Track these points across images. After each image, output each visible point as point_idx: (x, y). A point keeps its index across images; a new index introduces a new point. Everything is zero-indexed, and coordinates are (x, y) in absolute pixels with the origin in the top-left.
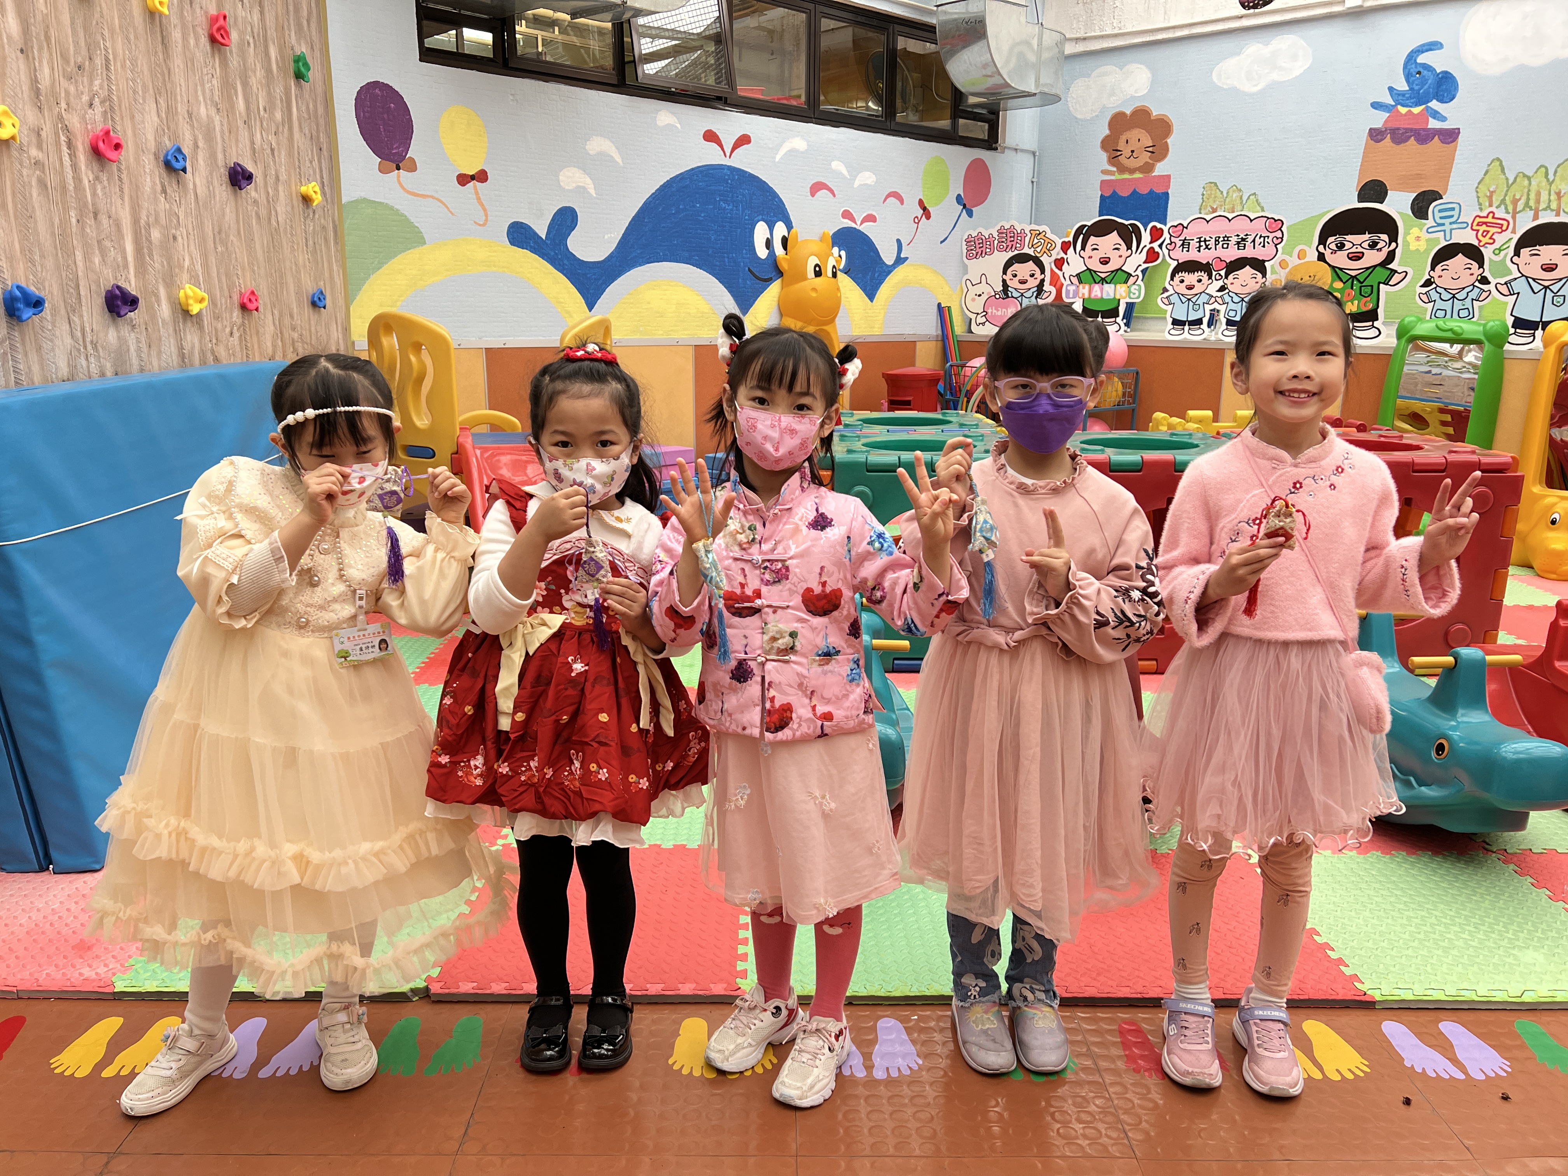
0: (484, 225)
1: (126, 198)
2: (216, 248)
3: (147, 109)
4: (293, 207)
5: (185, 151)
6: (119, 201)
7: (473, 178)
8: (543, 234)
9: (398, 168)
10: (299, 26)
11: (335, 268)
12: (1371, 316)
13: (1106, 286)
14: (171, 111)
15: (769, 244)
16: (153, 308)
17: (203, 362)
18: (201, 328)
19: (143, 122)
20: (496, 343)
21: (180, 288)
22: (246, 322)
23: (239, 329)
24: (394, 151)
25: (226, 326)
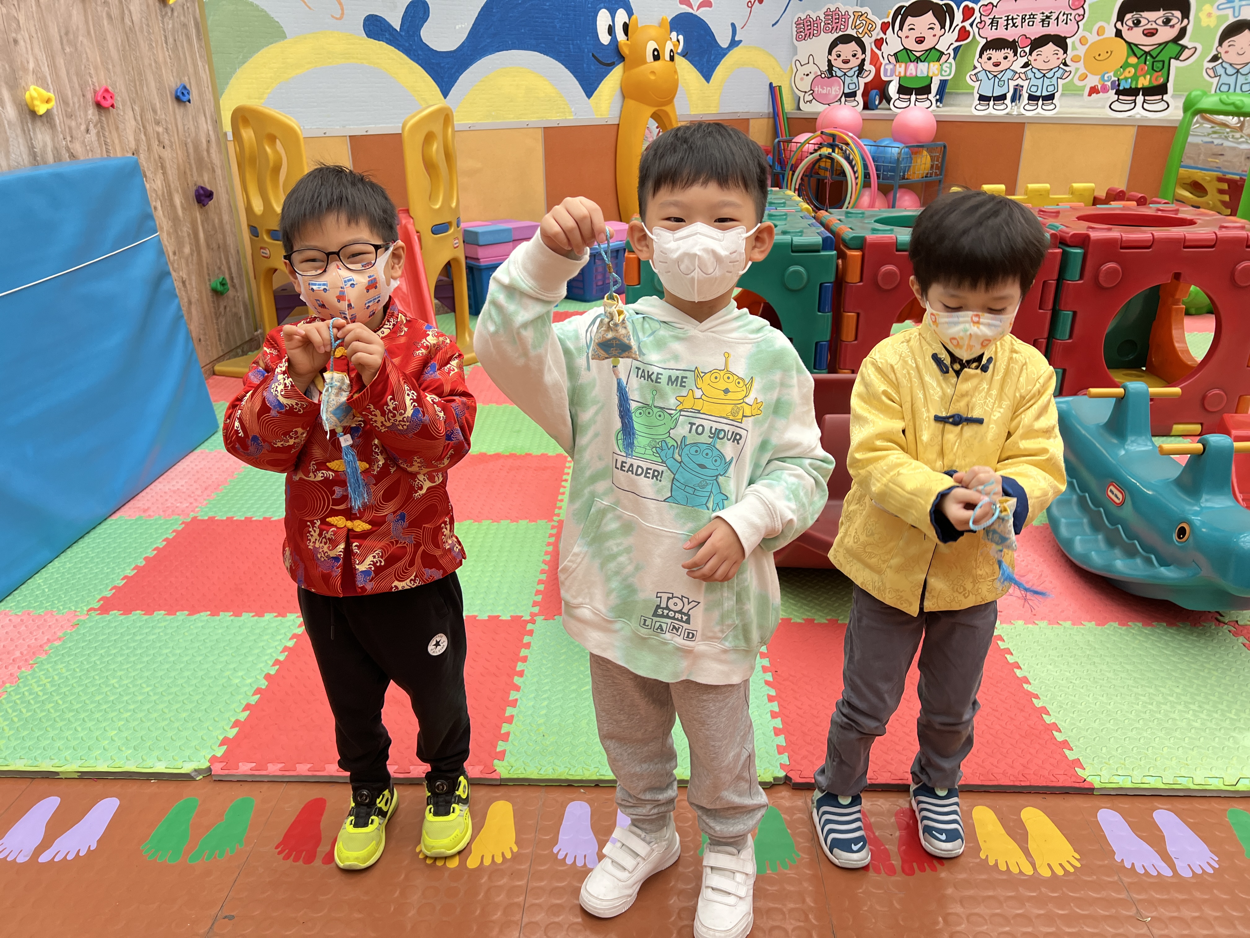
0: (340, 18)
2: (63, 49)
4: (148, 6)
8: (397, 26)
11: (200, 64)
12: (1161, 90)
13: (920, 64)
17: (58, 160)
18: (53, 126)
20: (359, 131)
21: (26, 89)
22: (104, 119)
23: (95, 126)
25: (81, 124)
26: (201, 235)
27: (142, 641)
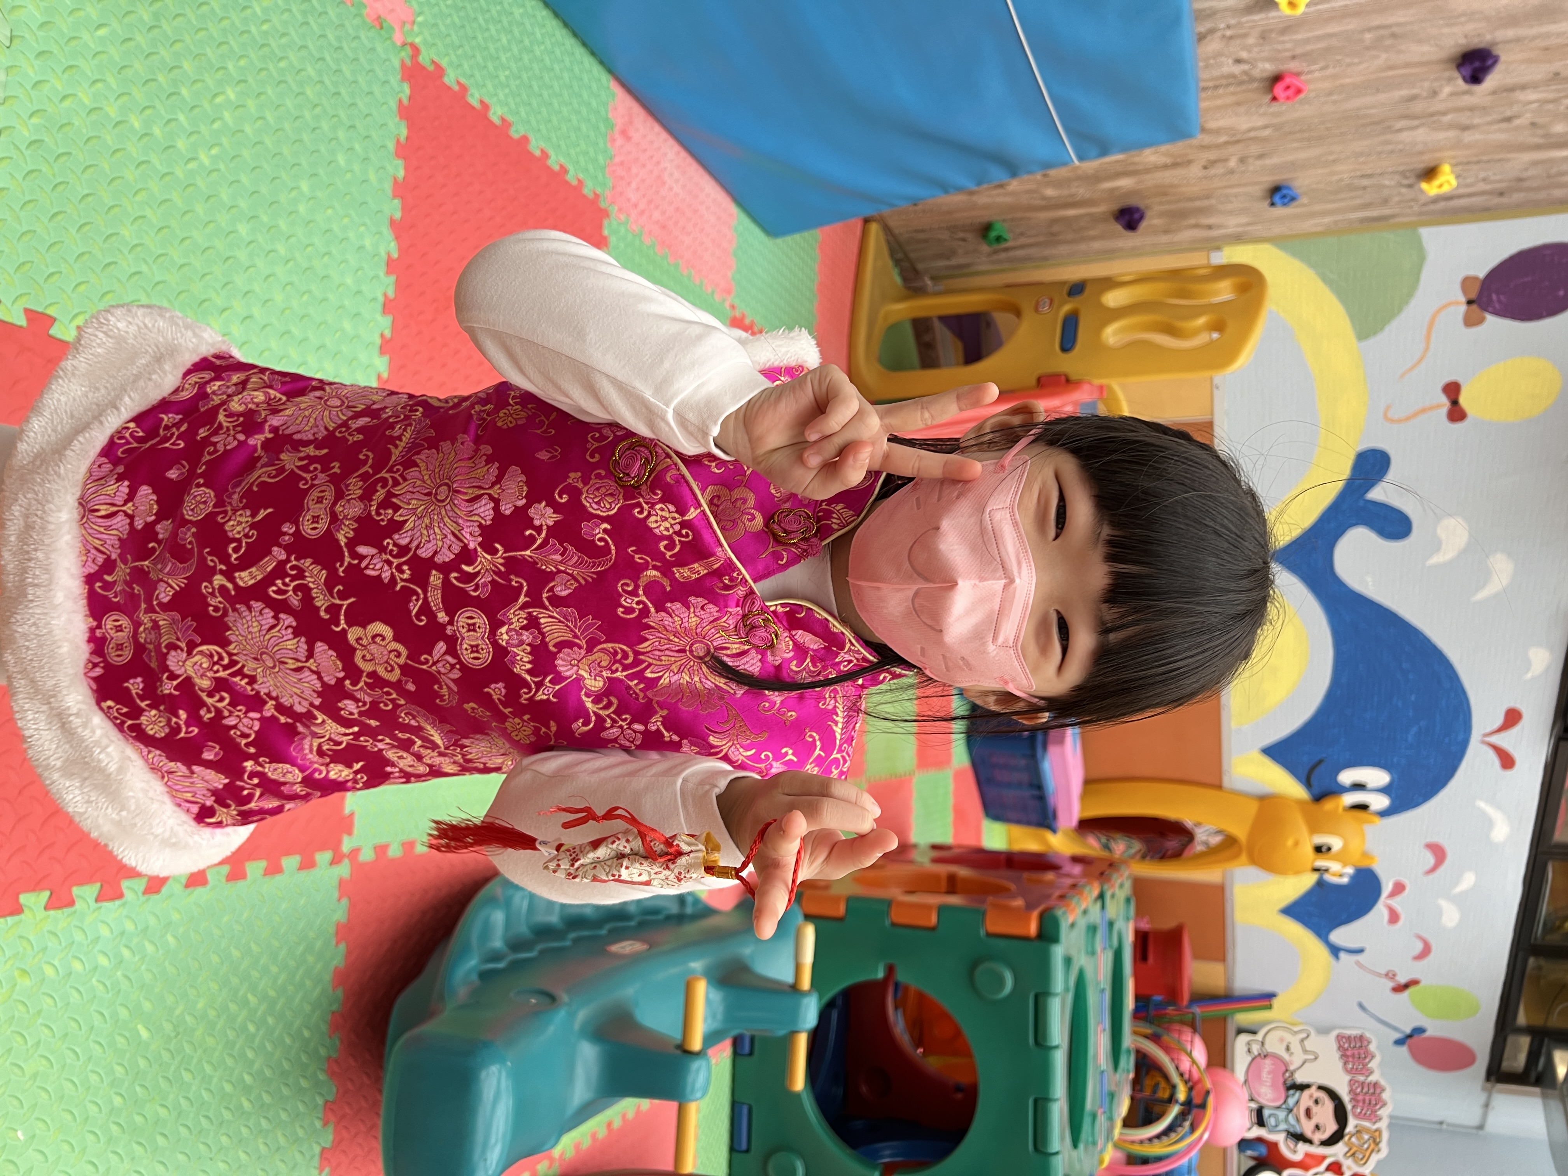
0: (1386, 418)
2: (1369, 30)
4: (1421, 153)
7: (1455, 403)
8: (1373, 495)
9: (1470, 302)
11: (1327, 220)
15: (1359, 787)
17: (1198, 15)
18: (1252, 9)
22: (1255, 85)
23: (1245, 73)
24: (1494, 297)
25: (1249, 51)
26: (1071, 212)
27: (334, 142)
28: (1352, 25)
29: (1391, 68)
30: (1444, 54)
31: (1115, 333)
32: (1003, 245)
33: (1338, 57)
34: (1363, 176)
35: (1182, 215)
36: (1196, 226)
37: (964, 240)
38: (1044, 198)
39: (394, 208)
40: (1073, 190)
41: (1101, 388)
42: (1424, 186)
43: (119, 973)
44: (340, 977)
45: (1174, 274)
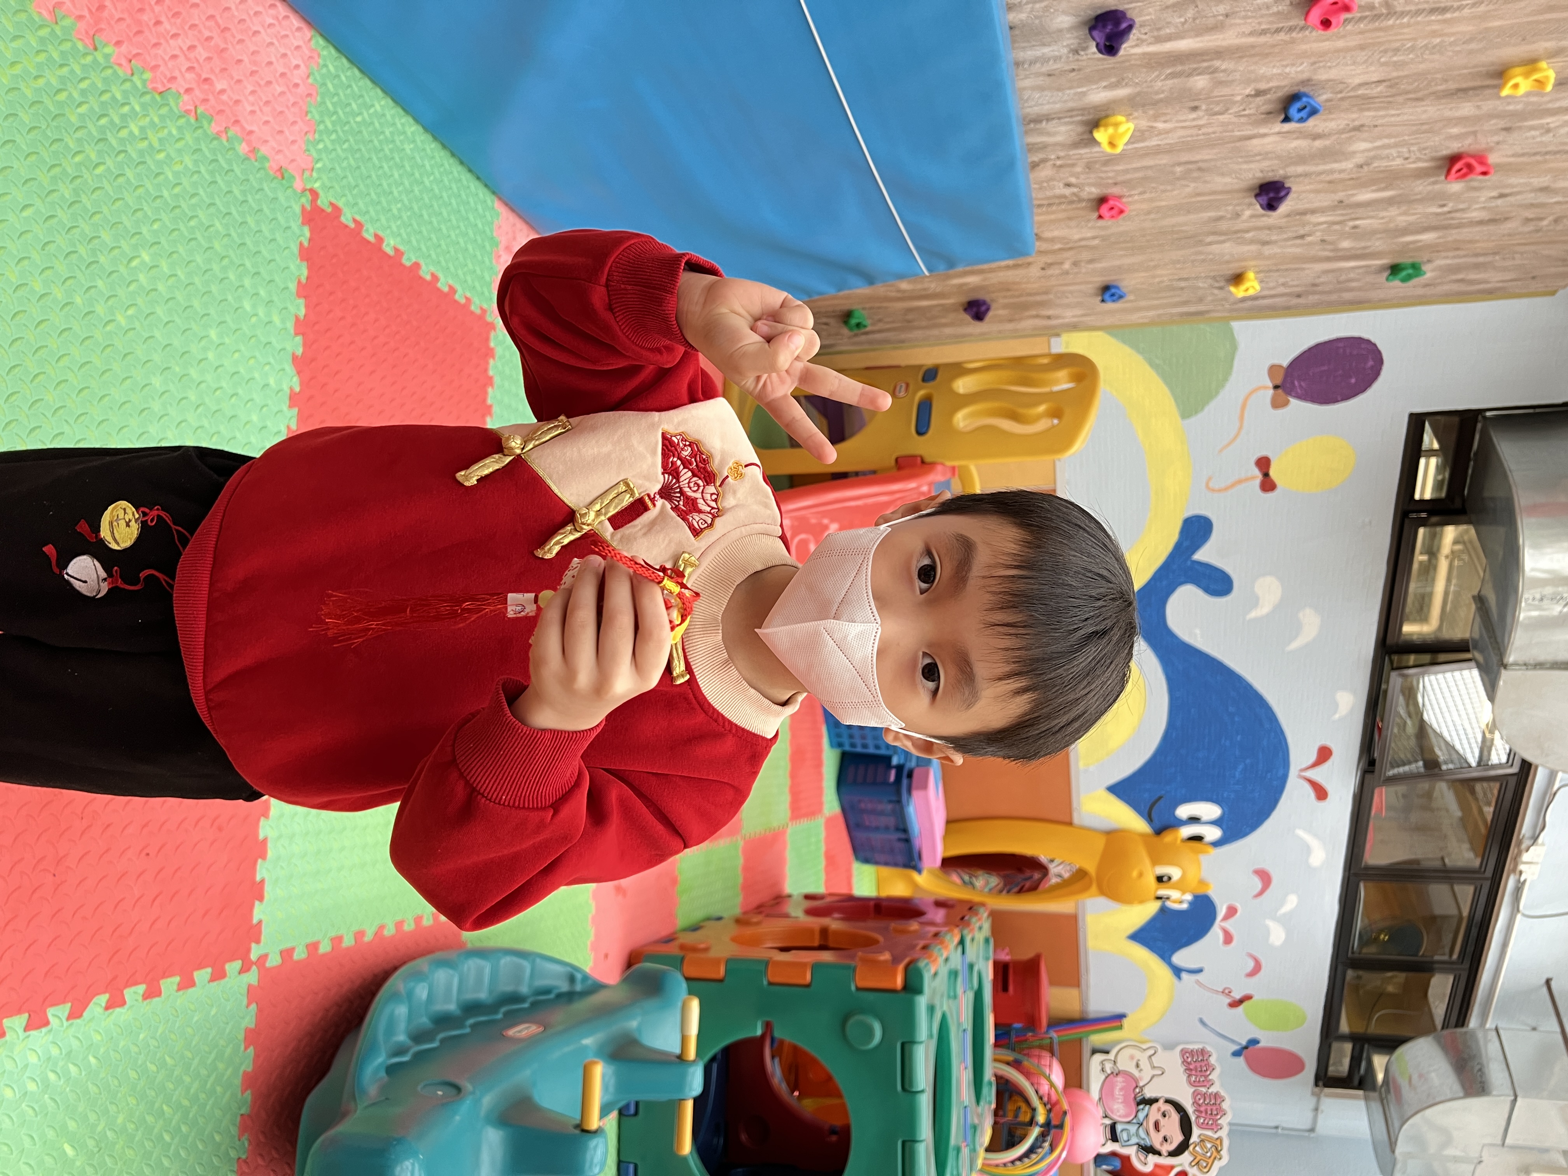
0: (1208, 488)
1: (1251, 40)
2: (1180, 164)
3: (1373, 68)
4: (1228, 262)
5: (1311, 122)
6: (1247, 29)
7: (1266, 475)
8: (1198, 557)
9: (1276, 387)
10: (1458, 269)
11: (1152, 313)
14: (1365, 102)
15: (1194, 820)
16: (1101, 79)
17: (1032, 148)
18: (1076, 145)
19: (1354, 63)
21: (1128, 116)
22: (1084, 204)
23: (1074, 194)
24: (1296, 383)
25: (1078, 178)
26: (925, 303)
27: (240, 289)
28: (1164, 160)
29: (1199, 195)
30: (1244, 185)
31: (965, 418)
32: (863, 330)
33: (1153, 185)
34: (1180, 279)
35: (1025, 307)
36: (1037, 316)
37: (826, 324)
38: (899, 291)
39: (297, 345)
40: (926, 285)
41: (953, 469)
42: (1233, 289)
43: (46, 1096)
44: (249, 1081)
45: (1018, 362)
